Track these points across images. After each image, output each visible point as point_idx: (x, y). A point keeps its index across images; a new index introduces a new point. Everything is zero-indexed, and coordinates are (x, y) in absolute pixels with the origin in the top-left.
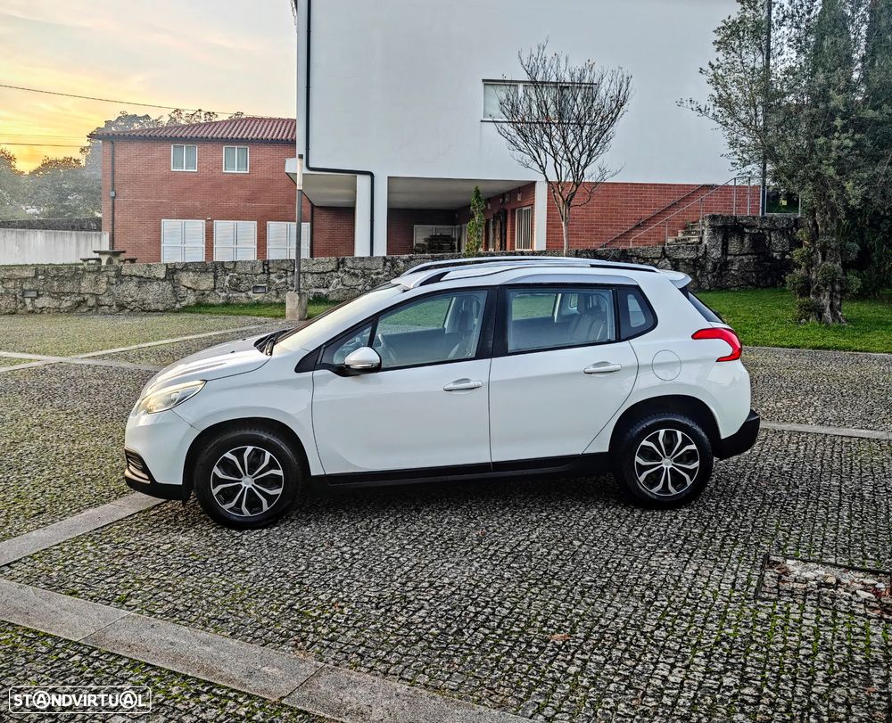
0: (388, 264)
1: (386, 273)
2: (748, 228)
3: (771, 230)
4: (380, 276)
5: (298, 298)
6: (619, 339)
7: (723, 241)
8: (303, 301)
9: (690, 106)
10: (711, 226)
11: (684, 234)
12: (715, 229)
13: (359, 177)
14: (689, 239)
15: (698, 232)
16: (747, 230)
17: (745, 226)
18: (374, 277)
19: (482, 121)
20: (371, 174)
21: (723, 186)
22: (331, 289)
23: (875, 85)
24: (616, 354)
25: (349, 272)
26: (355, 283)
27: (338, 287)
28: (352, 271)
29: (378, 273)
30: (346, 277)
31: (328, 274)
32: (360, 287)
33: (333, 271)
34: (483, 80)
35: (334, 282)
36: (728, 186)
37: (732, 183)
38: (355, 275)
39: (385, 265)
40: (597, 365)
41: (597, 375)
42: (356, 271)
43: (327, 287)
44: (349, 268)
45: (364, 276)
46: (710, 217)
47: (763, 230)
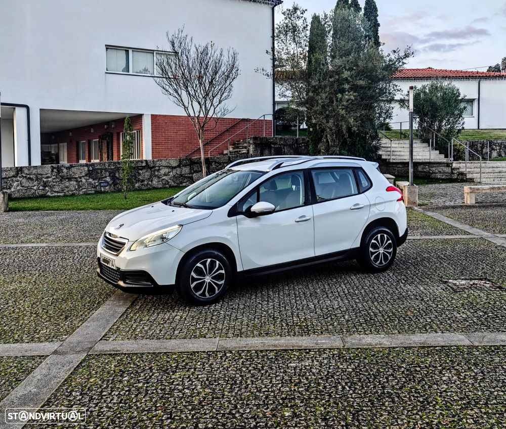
0: (55, 170)
1: (53, 177)
2: (273, 144)
3: (284, 145)
4: (50, 179)
5: (2, 196)
6: (359, 193)
7: (261, 152)
8: (6, 198)
9: (262, 73)
10: (254, 143)
11: (234, 148)
12: (256, 145)
13: (17, 109)
14: (240, 151)
15: (245, 147)
16: (273, 146)
17: (271, 143)
18: (45, 180)
19: (106, 73)
20: (27, 107)
21: (258, 120)
22: (13, 190)
23: (361, 68)
24: (361, 199)
25: (26, 177)
26: (31, 185)
27: (18, 188)
28: (29, 176)
29: (48, 177)
30: (24, 180)
31: (9, 179)
32: (35, 188)
33: (13, 176)
34: (106, 45)
35: (15, 184)
36: (260, 120)
37: (262, 118)
38: (31, 179)
39: (52, 171)
40: (355, 205)
41: (355, 210)
42: (31, 176)
43: (10, 188)
44: (27, 174)
45: (37, 179)
46: (253, 137)
47: (280, 145)
